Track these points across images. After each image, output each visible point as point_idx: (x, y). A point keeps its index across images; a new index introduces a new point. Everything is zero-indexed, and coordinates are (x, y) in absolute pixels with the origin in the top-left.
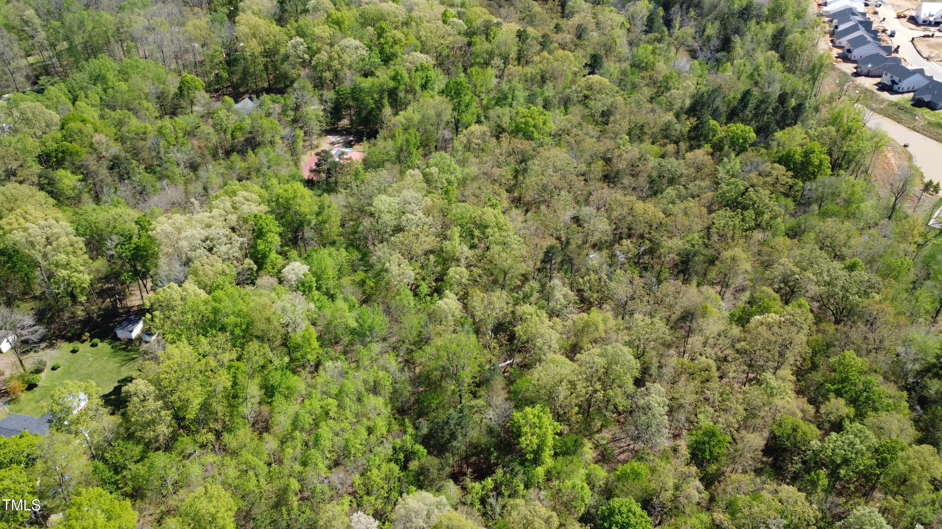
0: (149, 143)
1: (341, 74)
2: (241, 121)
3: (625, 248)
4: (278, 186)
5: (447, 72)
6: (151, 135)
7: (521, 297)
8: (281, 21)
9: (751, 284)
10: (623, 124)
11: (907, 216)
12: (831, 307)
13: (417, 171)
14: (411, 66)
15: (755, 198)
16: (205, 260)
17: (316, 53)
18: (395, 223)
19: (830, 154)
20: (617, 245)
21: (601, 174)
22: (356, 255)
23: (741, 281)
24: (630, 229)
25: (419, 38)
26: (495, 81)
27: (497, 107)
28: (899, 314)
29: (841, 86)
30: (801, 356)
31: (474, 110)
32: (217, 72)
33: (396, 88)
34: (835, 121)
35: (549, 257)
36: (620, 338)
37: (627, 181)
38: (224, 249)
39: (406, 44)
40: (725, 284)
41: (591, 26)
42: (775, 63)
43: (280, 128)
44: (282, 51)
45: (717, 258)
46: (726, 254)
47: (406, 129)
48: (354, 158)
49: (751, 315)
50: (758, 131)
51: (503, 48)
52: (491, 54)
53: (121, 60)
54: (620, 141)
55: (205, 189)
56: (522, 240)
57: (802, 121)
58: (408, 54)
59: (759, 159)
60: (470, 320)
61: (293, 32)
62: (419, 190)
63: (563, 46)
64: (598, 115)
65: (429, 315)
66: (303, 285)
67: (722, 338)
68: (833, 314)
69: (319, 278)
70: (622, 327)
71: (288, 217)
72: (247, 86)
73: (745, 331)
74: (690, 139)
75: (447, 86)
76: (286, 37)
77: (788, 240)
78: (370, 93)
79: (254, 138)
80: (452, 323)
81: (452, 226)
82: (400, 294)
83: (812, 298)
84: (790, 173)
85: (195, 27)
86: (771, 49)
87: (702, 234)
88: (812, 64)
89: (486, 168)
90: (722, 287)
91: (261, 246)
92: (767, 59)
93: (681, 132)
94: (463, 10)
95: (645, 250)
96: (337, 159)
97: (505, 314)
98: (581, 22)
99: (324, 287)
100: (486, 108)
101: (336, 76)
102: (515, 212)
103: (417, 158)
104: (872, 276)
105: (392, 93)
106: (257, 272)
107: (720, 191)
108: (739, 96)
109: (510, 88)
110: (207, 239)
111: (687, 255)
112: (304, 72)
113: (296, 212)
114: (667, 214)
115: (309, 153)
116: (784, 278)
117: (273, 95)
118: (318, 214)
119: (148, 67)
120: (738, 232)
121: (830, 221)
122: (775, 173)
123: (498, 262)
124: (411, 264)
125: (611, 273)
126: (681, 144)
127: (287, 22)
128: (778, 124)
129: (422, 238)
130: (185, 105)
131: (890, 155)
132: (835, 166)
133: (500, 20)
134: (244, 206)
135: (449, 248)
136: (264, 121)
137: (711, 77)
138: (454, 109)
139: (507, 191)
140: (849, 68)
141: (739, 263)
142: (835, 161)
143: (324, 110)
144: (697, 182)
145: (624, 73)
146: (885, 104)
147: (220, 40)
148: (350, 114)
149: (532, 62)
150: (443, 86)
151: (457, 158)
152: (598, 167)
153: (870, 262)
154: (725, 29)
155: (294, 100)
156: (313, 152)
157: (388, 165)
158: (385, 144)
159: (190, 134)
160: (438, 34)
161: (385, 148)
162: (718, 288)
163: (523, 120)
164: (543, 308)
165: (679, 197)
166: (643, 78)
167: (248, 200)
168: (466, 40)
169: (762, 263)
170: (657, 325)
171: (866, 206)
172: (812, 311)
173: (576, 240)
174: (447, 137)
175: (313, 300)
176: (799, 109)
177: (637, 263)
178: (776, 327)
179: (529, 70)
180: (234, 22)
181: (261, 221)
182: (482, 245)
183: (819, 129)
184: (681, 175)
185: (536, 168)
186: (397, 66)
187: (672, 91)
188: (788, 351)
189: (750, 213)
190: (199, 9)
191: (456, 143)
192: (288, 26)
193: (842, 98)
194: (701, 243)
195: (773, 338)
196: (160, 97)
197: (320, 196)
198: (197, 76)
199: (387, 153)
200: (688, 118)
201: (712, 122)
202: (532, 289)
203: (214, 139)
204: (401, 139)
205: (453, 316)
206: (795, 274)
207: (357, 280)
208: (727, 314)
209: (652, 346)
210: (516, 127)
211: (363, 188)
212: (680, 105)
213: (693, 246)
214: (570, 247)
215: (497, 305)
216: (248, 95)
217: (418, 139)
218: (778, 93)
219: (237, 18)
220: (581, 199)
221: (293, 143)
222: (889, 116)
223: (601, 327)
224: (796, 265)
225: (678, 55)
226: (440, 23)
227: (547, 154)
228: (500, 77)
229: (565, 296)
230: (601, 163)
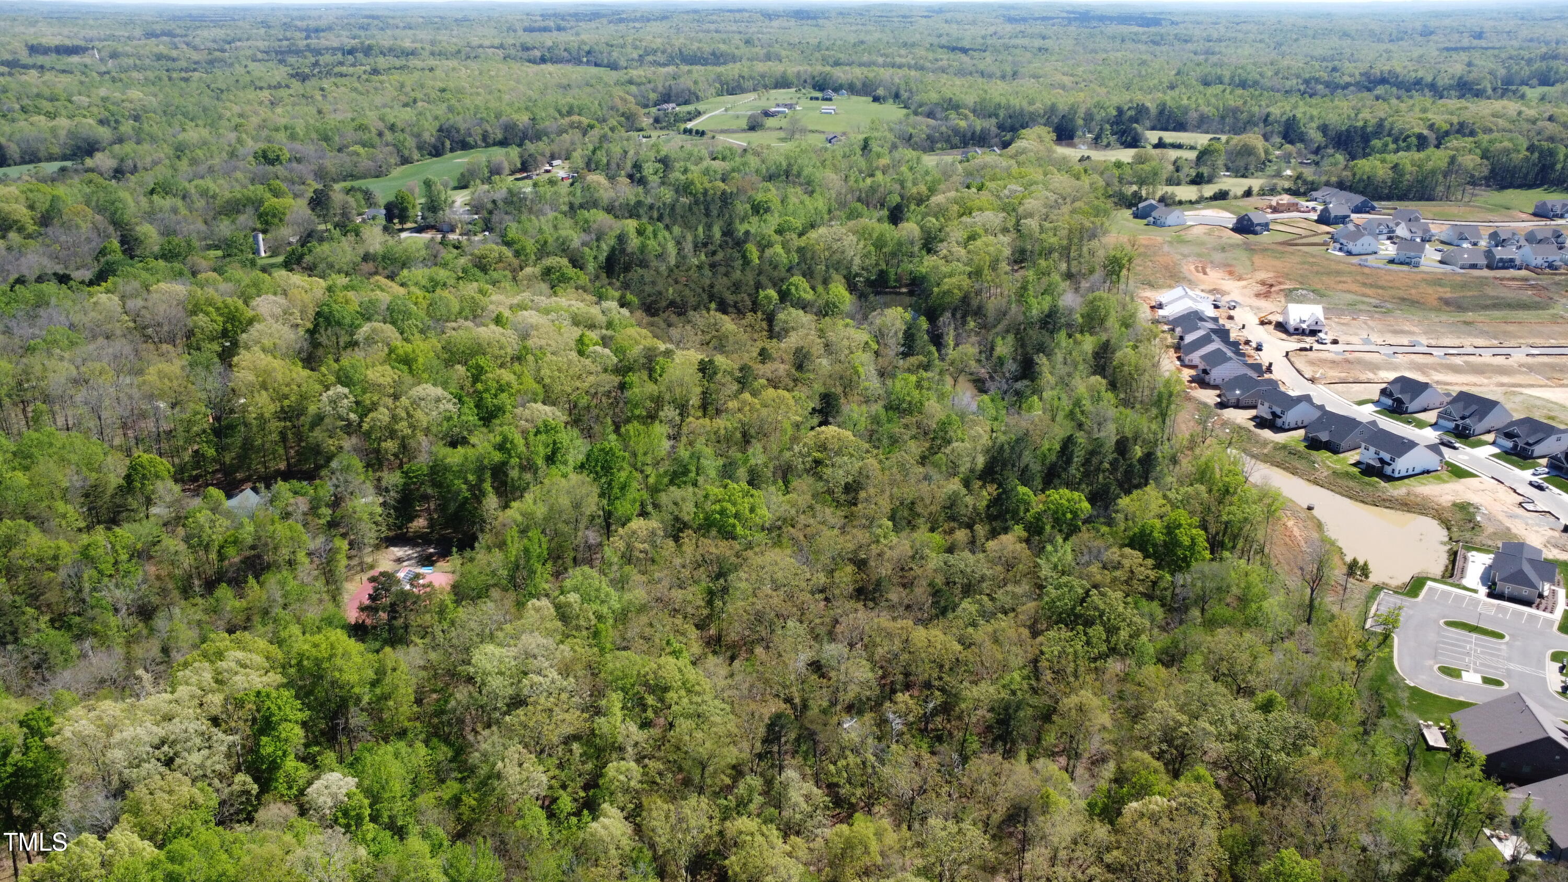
0: (62, 575)
1: (412, 443)
2: (237, 529)
3: (902, 706)
4: (301, 638)
5: (588, 434)
6: (68, 561)
7: (733, 804)
8: (310, 360)
9: (1113, 749)
10: (881, 502)
11: (1332, 618)
12: (1247, 777)
13: (544, 602)
14: (528, 425)
15: (1102, 606)
16: (157, 781)
17: (370, 410)
18: (510, 691)
19: (1204, 526)
20: (887, 704)
21: (851, 588)
22: (444, 752)
23: (1097, 745)
24: (907, 675)
25: (539, 380)
26: (667, 444)
27: (672, 488)
28: (1353, 777)
29: (1202, 422)
30: (1213, 867)
31: (637, 495)
32: (196, 447)
33: (504, 464)
34: (1203, 475)
35: (774, 733)
36: (908, 863)
37: (895, 595)
38: (196, 758)
39: (519, 391)
40: (1073, 754)
41: (817, 348)
42: (1103, 393)
43: (305, 537)
44: (312, 409)
45: (1055, 710)
46: (1070, 702)
47: (523, 532)
48: (436, 584)
49: (1122, 802)
50: (1092, 499)
51: (678, 391)
52: (658, 401)
53: (20, 434)
54: (879, 531)
55: (165, 650)
56: (728, 708)
57: (1156, 480)
58: (523, 406)
59: (1099, 543)
60: (648, 854)
61: (332, 378)
62: (549, 633)
63: (774, 383)
64: (838, 491)
65: (576, 849)
66: (346, 814)
67: (1081, 846)
68: (1252, 788)
69: (375, 799)
70: (909, 844)
71: (320, 693)
72: (249, 468)
73: (1116, 832)
74: (991, 518)
75: (588, 456)
76: (318, 387)
77: (1163, 669)
78: (461, 473)
79: (259, 557)
80: (616, 862)
81: (608, 692)
82: (522, 817)
83: (1215, 764)
84: (1150, 562)
85: (161, 375)
86: (1094, 373)
87: (1025, 672)
88: (1156, 393)
89: (661, 589)
90: (1069, 758)
91: (268, 747)
92: (1091, 389)
93: (975, 508)
94: (609, 333)
95: (935, 708)
96: (408, 587)
97: (708, 837)
98: (801, 343)
99: (385, 814)
100: (654, 490)
101: (404, 447)
102: (712, 661)
103: (543, 579)
104: (1300, 717)
105: (499, 472)
106: (258, 797)
107: (1046, 599)
108: (1057, 447)
109: (692, 455)
110: (163, 743)
111: (1006, 709)
112: (348, 443)
113: (333, 683)
114: (966, 644)
115: (358, 578)
116: (1165, 734)
117: (294, 482)
118: (374, 684)
119: (72, 444)
120: (1083, 665)
121: (1221, 634)
122: (1126, 563)
123: (690, 748)
124: (541, 761)
125: (883, 751)
126: (978, 527)
127: (321, 362)
128: (1120, 485)
129: (559, 715)
130: (135, 506)
131: (1290, 523)
132: (1215, 545)
133: (671, 346)
134: (237, 678)
135: (606, 729)
136: (278, 526)
137: (1012, 420)
138: (602, 495)
139: (697, 626)
140: (1209, 397)
141: (1090, 715)
142: (1214, 537)
143: (384, 504)
144: (1009, 588)
145: (876, 420)
146: (1270, 447)
147: (204, 396)
148: (428, 509)
149: (727, 411)
150: (581, 458)
151: (612, 576)
152: (846, 576)
153: (1293, 694)
154: (1023, 346)
155: (332, 489)
156: (365, 577)
157: (495, 593)
158: (488, 557)
159: (141, 555)
160: (571, 372)
161: (489, 564)
162: (1063, 760)
163: (717, 507)
164: (771, 821)
165: (983, 614)
166: (906, 426)
167: (244, 666)
168: (616, 380)
169: (1128, 711)
170: (969, 834)
171: (1271, 605)
172: (1218, 786)
173: (819, 701)
174: (592, 541)
175: (364, 840)
176: (1148, 460)
177: (923, 731)
178: (1166, 820)
179: (721, 423)
180: (230, 366)
181: (268, 703)
182: (662, 721)
183: (1183, 490)
184: (983, 579)
185: (743, 585)
186: (505, 428)
187: (955, 444)
188: (1190, 860)
189: (1097, 631)
190: (170, 347)
191: (608, 551)
192: (323, 369)
193: (1208, 442)
194: (1026, 687)
195: (1164, 840)
196: (90, 495)
197: (377, 651)
198: (161, 455)
199: (494, 573)
200: (983, 486)
201: (1022, 489)
202: (751, 790)
203: (187, 561)
204: (515, 548)
205: (618, 848)
206: (1181, 725)
207: (446, 797)
208: (1082, 804)
209: (964, 873)
210: (706, 519)
211: (453, 634)
212: (968, 465)
213: (1014, 693)
214: (810, 713)
215: (693, 823)
216: (250, 484)
217: (545, 546)
218: (1114, 439)
219: (235, 359)
220: (822, 631)
221: (328, 563)
222: (1278, 465)
223: (874, 846)
224: (1181, 709)
225: (958, 388)
226: (574, 355)
227: (759, 560)
228: (675, 437)
229: (808, 798)
230: (850, 569)
